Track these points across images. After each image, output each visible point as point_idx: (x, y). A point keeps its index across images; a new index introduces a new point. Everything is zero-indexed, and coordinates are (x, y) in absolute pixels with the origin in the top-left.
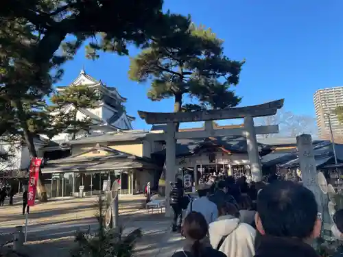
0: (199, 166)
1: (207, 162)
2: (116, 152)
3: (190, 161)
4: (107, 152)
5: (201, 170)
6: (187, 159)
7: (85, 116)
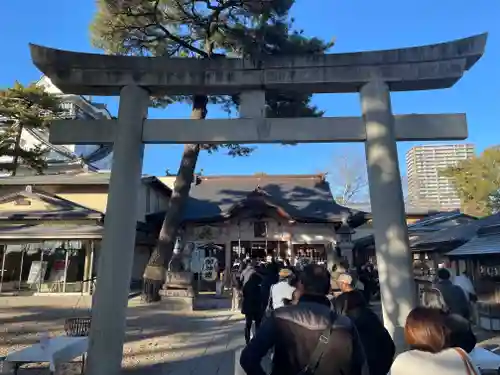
0: (235, 243)
1: (250, 236)
2: (69, 205)
3: (221, 232)
4: (47, 204)
5: (238, 250)
6: (214, 229)
7: (38, 142)
